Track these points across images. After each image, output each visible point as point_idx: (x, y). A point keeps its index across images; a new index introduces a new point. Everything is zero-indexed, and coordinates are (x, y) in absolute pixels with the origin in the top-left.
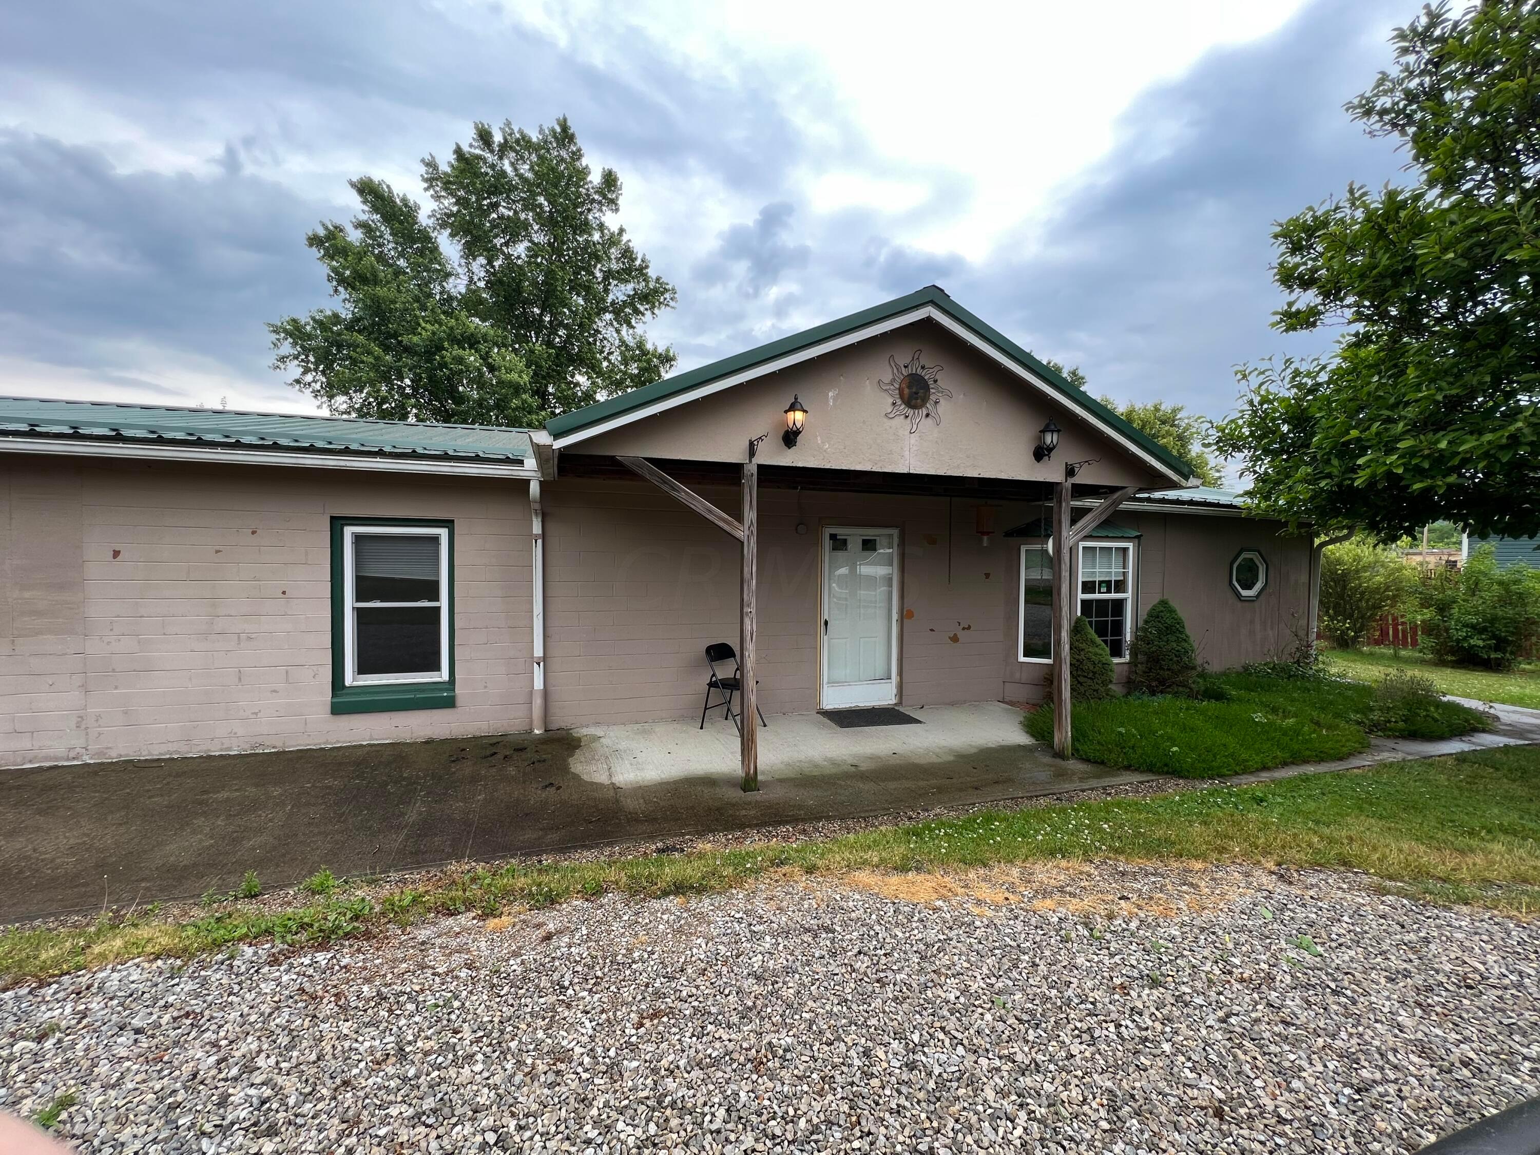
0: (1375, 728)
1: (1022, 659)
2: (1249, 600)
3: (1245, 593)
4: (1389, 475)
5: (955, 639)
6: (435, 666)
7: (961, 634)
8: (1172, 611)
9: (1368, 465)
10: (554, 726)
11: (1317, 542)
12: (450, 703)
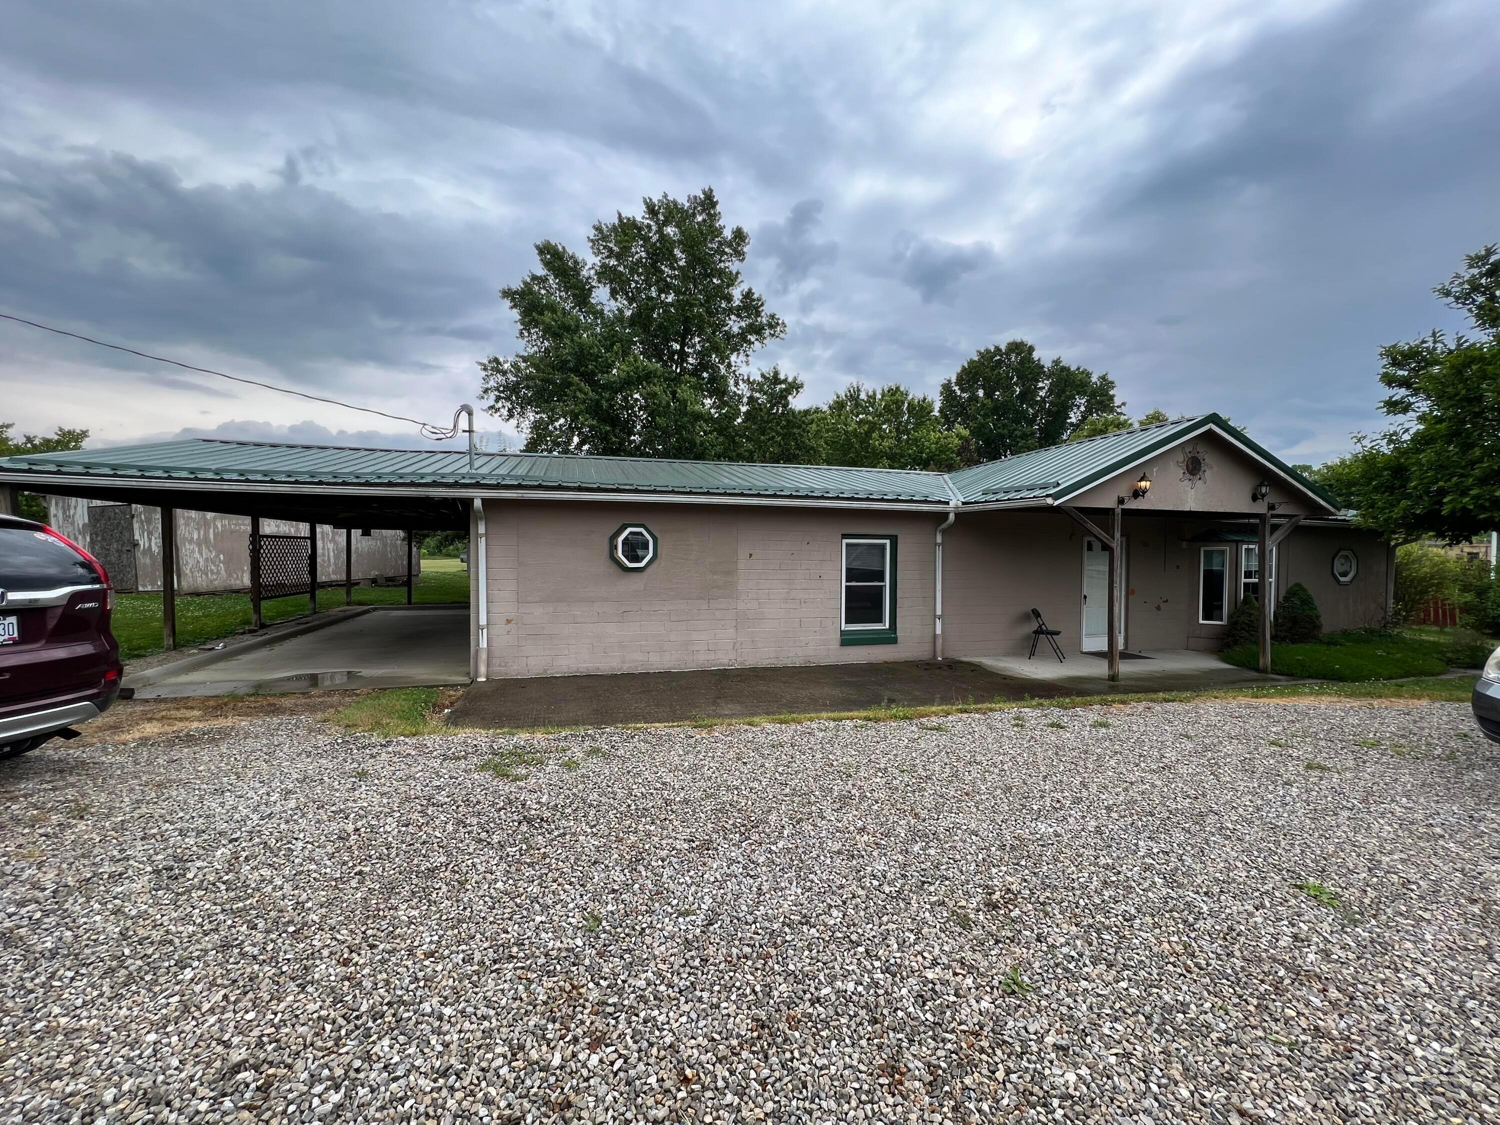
0: (1450, 662)
1: (1201, 622)
2: (1345, 585)
3: (1342, 579)
4: (1464, 509)
5: (1158, 608)
6: (880, 620)
7: (1162, 605)
8: (1305, 590)
9: (1450, 502)
10: (947, 655)
11: (1393, 543)
12: (894, 641)
